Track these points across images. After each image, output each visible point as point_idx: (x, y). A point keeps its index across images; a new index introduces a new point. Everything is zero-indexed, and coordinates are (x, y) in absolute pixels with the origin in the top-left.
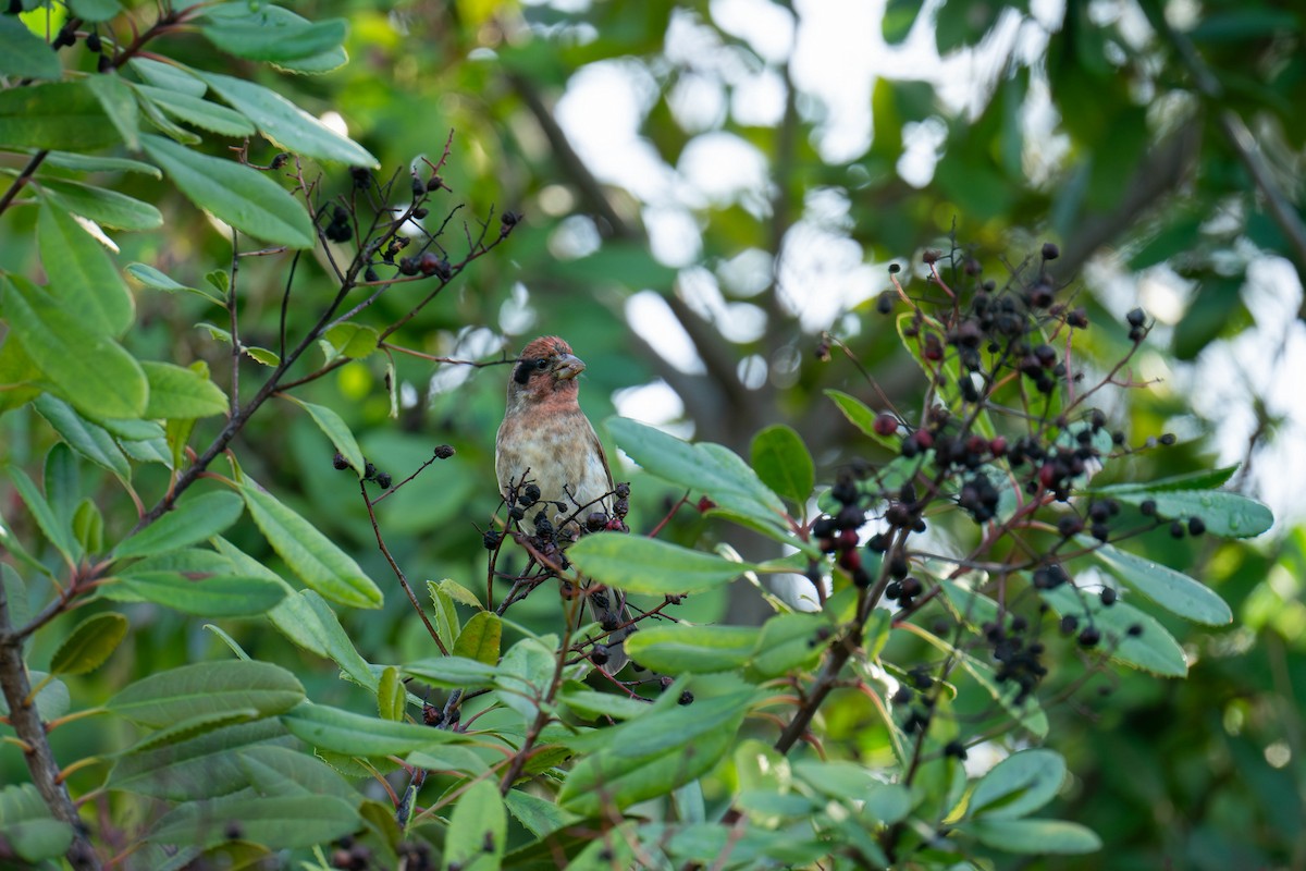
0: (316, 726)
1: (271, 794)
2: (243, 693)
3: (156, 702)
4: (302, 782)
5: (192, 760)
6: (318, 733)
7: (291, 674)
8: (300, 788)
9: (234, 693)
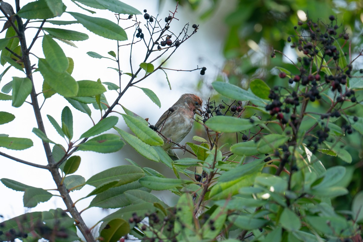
0: (149, 182)
1: (134, 204)
2: (126, 175)
3: (100, 180)
4: (144, 199)
5: (116, 196)
6: (149, 184)
7: (140, 168)
8: (143, 201)
9: (123, 175)
